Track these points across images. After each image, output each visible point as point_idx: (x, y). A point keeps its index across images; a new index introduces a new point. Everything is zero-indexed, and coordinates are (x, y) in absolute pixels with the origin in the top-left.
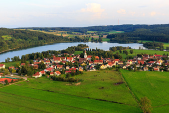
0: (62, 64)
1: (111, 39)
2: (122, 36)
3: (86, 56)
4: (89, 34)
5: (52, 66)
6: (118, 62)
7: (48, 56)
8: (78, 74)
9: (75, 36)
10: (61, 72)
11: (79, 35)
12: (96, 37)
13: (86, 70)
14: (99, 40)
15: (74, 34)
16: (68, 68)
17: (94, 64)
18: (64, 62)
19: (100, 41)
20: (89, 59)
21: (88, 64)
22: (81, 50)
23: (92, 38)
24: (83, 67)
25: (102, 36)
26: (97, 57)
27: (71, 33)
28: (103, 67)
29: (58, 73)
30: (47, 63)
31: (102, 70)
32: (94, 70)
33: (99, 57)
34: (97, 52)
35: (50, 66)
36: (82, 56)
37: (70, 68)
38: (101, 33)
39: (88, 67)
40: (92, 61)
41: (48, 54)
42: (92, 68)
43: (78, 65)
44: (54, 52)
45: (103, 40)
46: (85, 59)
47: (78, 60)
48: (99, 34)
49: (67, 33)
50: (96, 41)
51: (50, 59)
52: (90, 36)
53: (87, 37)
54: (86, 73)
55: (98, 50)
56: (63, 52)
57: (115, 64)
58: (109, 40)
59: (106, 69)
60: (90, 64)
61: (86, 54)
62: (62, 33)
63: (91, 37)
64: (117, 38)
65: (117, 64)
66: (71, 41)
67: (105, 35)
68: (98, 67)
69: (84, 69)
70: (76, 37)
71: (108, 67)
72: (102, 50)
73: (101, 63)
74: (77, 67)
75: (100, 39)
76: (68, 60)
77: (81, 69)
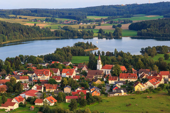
0: (55, 83)
1: (140, 31)
2: (161, 25)
3: (100, 66)
4: (90, 21)
5: (34, 88)
6: (166, 77)
7: (21, 67)
8: (93, 102)
9: (62, 26)
10: (56, 98)
11: (71, 23)
12: (107, 27)
13: (106, 95)
14: (114, 34)
15: (61, 22)
16: (67, 90)
17: (119, 82)
18: (58, 78)
19: (117, 35)
20: (108, 72)
21: (107, 82)
22: (83, 54)
23: (100, 31)
24: (99, 87)
25: (120, 26)
26: (123, 68)
27: (54, 21)
28: (139, 87)
29: (51, 101)
30: (23, 80)
31: (138, 92)
32: (123, 93)
33: (127, 67)
34: (120, 57)
35: (31, 86)
36: (92, 66)
37: (73, 89)
38: (116, 20)
39: (108, 89)
40: (115, 75)
41: (20, 63)
42: (118, 90)
43: (88, 85)
44: (31, 59)
45: (123, 33)
46: (100, 73)
47: (85, 74)
48: (111, 23)
49: (46, 20)
50: (108, 36)
51: (26, 74)
52: (94, 27)
53: (89, 27)
54: (107, 99)
55: (121, 54)
56: (48, 58)
57: (162, 82)
58: (135, 33)
59: (146, 91)
60: (110, 82)
61: (100, 61)
62: (36, 20)
63: (98, 28)
64: (152, 30)
65: (166, 81)
66: (58, 35)
67: (125, 23)
68: (129, 88)
69: (103, 93)
70: (66, 29)
71: (150, 88)
72: (129, 54)
73: (134, 80)
74: (87, 89)
75: (116, 31)
76: (64, 74)
77: (96, 93)
